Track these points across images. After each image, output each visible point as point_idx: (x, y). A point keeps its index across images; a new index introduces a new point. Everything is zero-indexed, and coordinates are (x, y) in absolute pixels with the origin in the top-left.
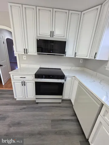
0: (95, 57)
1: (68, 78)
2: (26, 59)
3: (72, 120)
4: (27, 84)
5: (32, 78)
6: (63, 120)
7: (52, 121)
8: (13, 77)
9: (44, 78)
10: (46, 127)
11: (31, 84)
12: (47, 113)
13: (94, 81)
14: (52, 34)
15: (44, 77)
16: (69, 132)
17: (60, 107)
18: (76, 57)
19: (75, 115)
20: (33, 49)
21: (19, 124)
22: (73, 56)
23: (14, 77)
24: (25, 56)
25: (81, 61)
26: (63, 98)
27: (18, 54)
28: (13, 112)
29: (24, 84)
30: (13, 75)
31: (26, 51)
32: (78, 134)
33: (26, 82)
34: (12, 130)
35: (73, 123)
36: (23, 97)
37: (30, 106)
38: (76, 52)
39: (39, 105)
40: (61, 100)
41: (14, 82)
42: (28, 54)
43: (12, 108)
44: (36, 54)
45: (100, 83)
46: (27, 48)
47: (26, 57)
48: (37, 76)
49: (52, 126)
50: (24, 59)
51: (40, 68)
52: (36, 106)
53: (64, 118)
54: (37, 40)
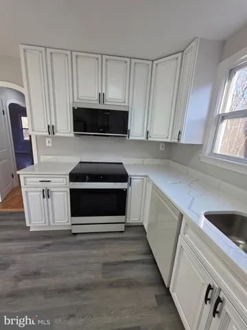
0: (179, 139)
1: (136, 180)
2: (51, 145)
3: (143, 262)
4: (55, 193)
5: (63, 182)
6: (126, 262)
7: (104, 265)
8: (25, 181)
9: (88, 181)
10: (93, 277)
11: (62, 193)
12: (94, 252)
13: (180, 182)
14: (102, 97)
15: (87, 178)
16: (136, 282)
17: (122, 239)
18: (150, 139)
19: (150, 252)
20: (65, 126)
21: (36, 274)
22: (144, 138)
23: (28, 180)
24: (50, 139)
25: (161, 146)
26: (128, 221)
27: (36, 136)
28: (23, 253)
29: (47, 194)
30: (25, 178)
31: (51, 130)
32: (153, 285)
33: (51, 189)
34: (24, 285)
35: (145, 266)
36: (45, 223)
37: (61, 240)
38: (148, 130)
39: (79, 238)
40: (124, 225)
41: (26, 192)
42: (57, 134)
43: (22, 247)
44: (72, 134)
45: (189, 185)
46: (53, 124)
47: (51, 142)
48: (74, 177)
49: (103, 273)
50: (47, 145)
51: (80, 162)
52: (71, 239)
53: (128, 259)
54: (74, 108)
